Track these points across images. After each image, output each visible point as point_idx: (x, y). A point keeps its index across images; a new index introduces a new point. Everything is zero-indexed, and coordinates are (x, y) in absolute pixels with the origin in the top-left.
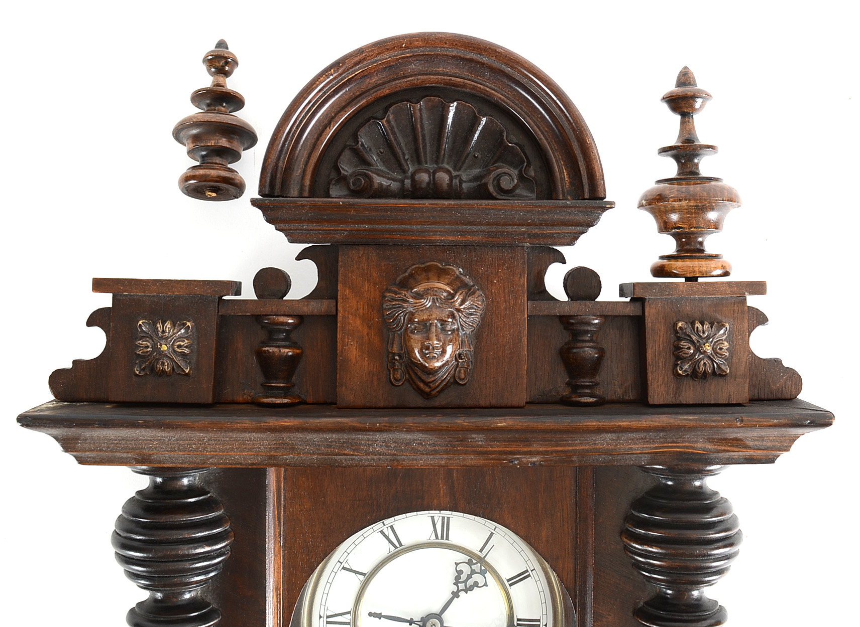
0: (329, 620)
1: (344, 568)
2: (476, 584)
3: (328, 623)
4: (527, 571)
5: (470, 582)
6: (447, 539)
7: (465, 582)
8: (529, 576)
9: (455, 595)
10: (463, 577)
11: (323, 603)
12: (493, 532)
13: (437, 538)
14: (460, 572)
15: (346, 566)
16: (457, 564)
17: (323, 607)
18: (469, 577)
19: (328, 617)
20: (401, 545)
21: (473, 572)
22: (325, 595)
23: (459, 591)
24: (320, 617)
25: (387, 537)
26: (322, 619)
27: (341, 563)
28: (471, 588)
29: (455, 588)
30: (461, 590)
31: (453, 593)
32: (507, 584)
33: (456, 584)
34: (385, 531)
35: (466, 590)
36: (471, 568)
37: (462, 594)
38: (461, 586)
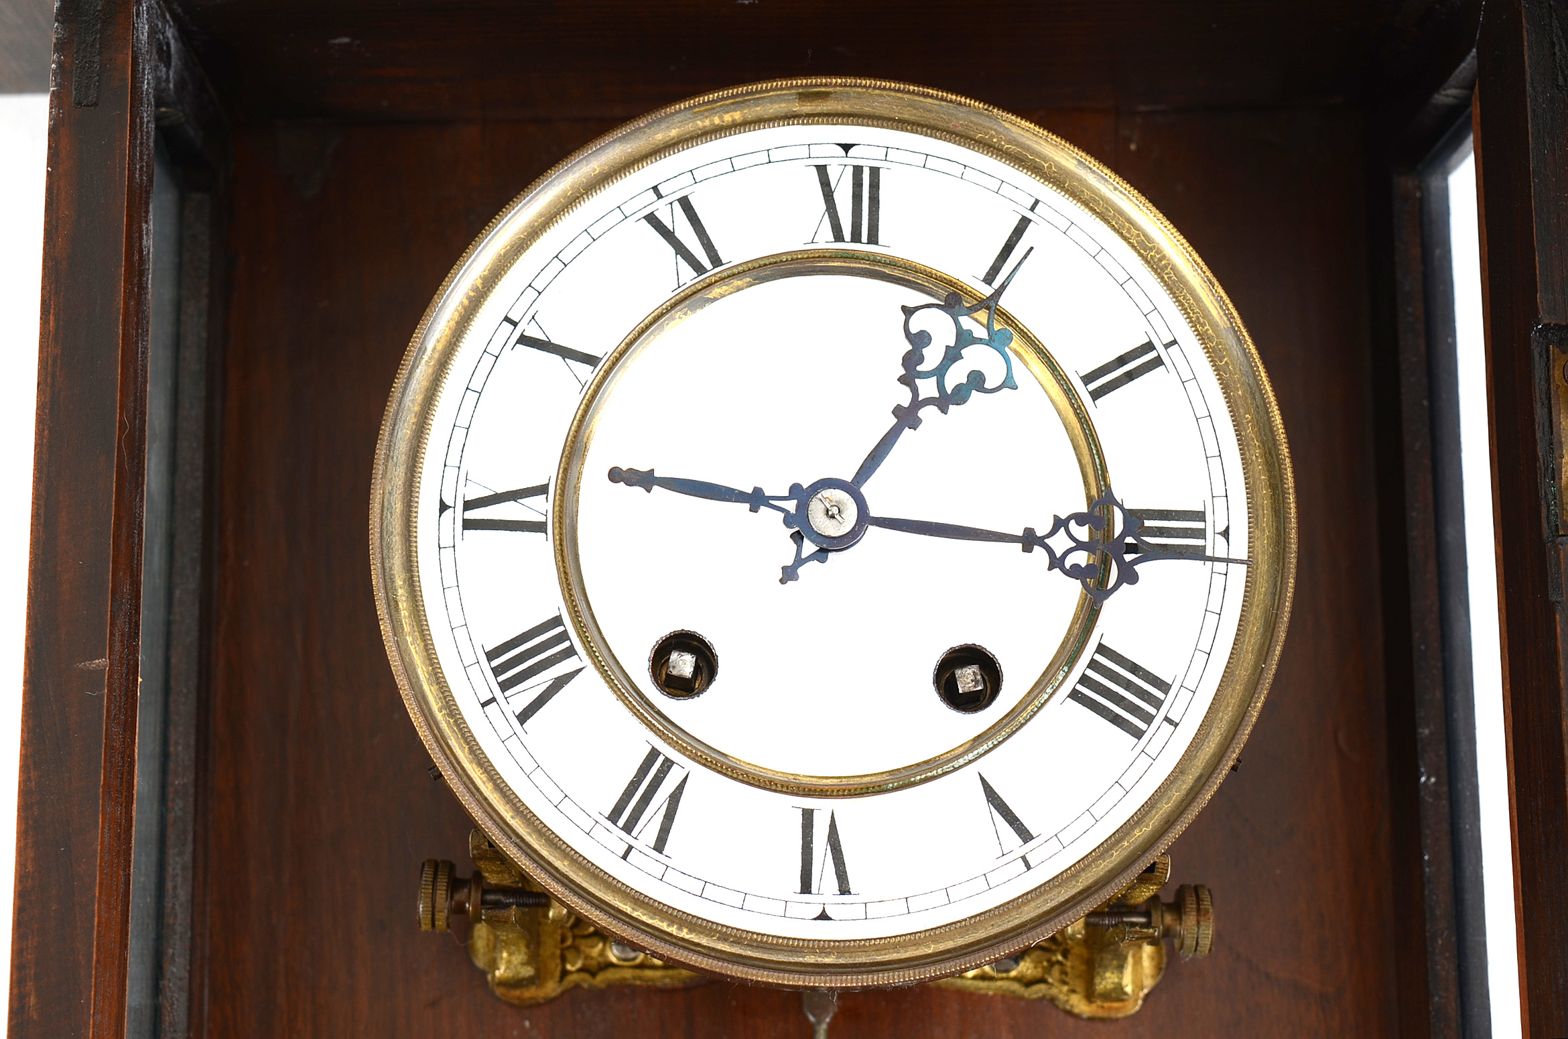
0: (473, 514)
1: (524, 340)
2: (976, 381)
3: (468, 525)
4: (1149, 347)
5: (956, 376)
6: (873, 239)
7: (940, 373)
8: (1158, 362)
9: (907, 417)
10: (932, 357)
11: (453, 460)
12: (1029, 215)
13: (838, 236)
14: (919, 340)
15: (533, 332)
16: (908, 312)
17: (451, 473)
18: (952, 355)
19: (468, 505)
20: (716, 261)
21: (964, 339)
22: (460, 434)
23: (917, 404)
24: (443, 507)
25: (668, 235)
26: (448, 514)
27: (515, 324)
28: (959, 396)
29: (905, 399)
30: (929, 401)
31: (898, 411)
32: (1083, 392)
33: (908, 379)
34: (664, 217)
35: (944, 402)
36: (957, 323)
37: (928, 414)
38: (927, 388)
